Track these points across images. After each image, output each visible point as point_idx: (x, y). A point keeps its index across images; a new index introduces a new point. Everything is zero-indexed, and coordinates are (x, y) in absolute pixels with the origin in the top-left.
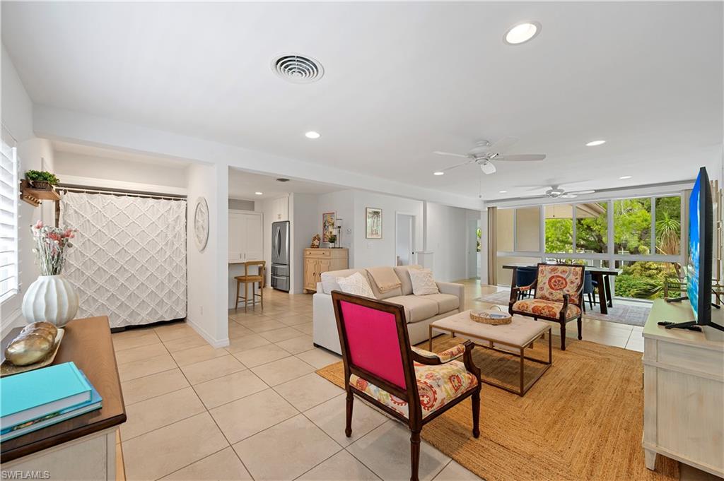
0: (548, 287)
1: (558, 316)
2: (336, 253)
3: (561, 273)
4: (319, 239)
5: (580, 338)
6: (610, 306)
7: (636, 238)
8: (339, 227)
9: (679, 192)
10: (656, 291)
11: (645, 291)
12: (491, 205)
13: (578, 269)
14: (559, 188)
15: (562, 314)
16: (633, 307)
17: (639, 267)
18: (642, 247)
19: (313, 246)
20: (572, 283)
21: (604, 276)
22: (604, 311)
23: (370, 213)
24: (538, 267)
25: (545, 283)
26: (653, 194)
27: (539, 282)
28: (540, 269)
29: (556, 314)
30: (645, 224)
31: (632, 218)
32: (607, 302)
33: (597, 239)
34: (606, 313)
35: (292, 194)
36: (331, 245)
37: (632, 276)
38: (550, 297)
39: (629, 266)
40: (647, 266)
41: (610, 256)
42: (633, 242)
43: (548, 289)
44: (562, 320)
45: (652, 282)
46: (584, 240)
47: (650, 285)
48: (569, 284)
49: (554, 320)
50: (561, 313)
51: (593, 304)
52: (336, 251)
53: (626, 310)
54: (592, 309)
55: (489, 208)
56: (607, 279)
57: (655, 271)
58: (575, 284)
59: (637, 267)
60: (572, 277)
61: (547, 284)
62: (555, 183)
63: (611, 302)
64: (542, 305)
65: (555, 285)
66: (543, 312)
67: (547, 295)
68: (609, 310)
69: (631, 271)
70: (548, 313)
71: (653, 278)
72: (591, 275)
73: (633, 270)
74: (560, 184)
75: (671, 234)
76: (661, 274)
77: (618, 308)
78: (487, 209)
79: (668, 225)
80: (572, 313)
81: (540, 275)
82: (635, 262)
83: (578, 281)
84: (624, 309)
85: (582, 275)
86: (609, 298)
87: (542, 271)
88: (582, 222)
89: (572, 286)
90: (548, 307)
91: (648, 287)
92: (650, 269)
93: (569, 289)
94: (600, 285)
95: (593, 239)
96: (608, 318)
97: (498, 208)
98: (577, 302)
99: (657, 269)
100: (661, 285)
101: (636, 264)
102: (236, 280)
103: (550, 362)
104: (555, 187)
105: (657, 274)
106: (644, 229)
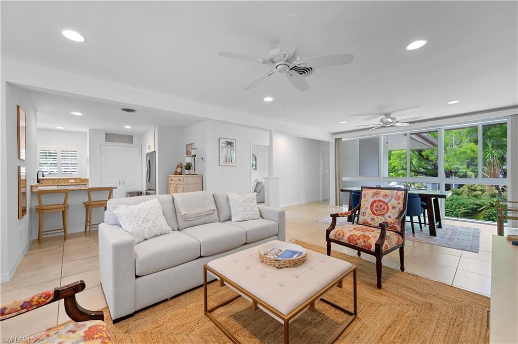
0: (370, 212)
1: (373, 249)
2: (190, 179)
3: (383, 197)
4: (181, 167)
5: (402, 269)
6: (440, 227)
7: (465, 166)
8: (195, 156)
9: (506, 117)
10: (482, 210)
11: (472, 209)
12: (338, 136)
13: (400, 192)
14: (391, 116)
15: (378, 246)
16: (461, 227)
17: (467, 189)
18: (469, 173)
19: (176, 173)
20: (394, 208)
21: (433, 199)
22: (433, 233)
23: (223, 143)
24: (362, 190)
25: (367, 208)
26: (479, 122)
27: (362, 206)
28: (363, 192)
29: (371, 247)
30: (472, 155)
31: (462, 149)
32: (436, 224)
33: (433, 167)
34: (435, 236)
35: (157, 128)
36: (187, 172)
37: (461, 196)
38: (372, 223)
39: (459, 188)
40: (473, 188)
41: (442, 179)
42: (463, 169)
43: (370, 215)
44: (378, 253)
45: (478, 202)
46: (424, 168)
47: (476, 205)
48: (390, 209)
49: (368, 252)
50: (376, 245)
51: (423, 225)
52: (190, 177)
53: (455, 231)
54: (421, 231)
55: (336, 139)
56: (436, 202)
57: (480, 192)
58: (397, 209)
59: (465, 189)
60: (394, 202)
61: (369, 208)
62: (387, 111)
63: (440, 223)
64: (358, 233)
65: (377, 211)
66: (358, 242)
67: (369, 221)
68: (438, 231)
69: (460, 192)
70: (363, 244)
71: (478, 198)
72: (420, 198)
73: (462, 192)
74: (393, 112)
75: (494, 161)
76: (484, 195)
77: (447, 229)
78: (334, 141)
79: (492, 153)
80: (390, 243)
81: (363, 199)
82: (463, 185)
83: (401, 206)
84: (453, 230)
85: (405, 199)
86: (438, 219)
87: (365, 195)
88: (423, 153)
89: (394, 211)
90: (365, 236)
91: (475, 206)
92: (476, 191)
93: (391, 215)
94: (429, 207)
95: (430, 168)
96: (435, 241)
97: (343, 140)
98: (399, 229)
99: (481, 190)
100: (486, 205)
101: (464, 186)
102: (84, 205)
103: (355, 313)
104: (388, 115)
105: (482, 194)
106: (472, 158)
